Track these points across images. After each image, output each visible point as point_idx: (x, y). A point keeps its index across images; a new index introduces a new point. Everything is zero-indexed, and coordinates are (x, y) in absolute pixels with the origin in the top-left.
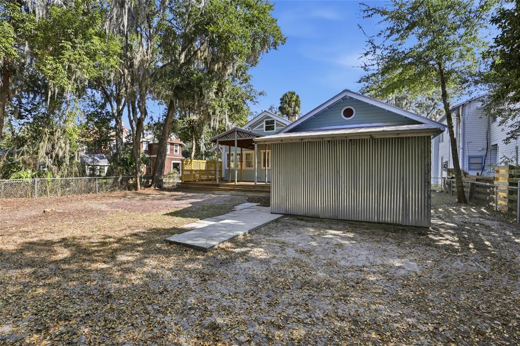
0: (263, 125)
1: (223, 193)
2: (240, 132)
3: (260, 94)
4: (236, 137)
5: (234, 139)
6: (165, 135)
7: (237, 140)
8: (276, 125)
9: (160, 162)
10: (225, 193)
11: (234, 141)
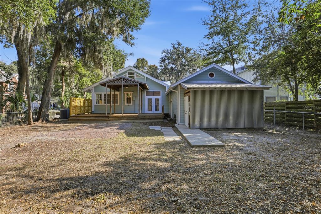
0: (126, 75)
1: (115, 122)
2: (126, 79)
3: (130, 54)
4: (122, 82)
5: (121, 84)
6: (51, 77)
7: (124, 85)
8: (136, 76)
9: (47, 100)
10: (118, 122)
11: (121, 85)
